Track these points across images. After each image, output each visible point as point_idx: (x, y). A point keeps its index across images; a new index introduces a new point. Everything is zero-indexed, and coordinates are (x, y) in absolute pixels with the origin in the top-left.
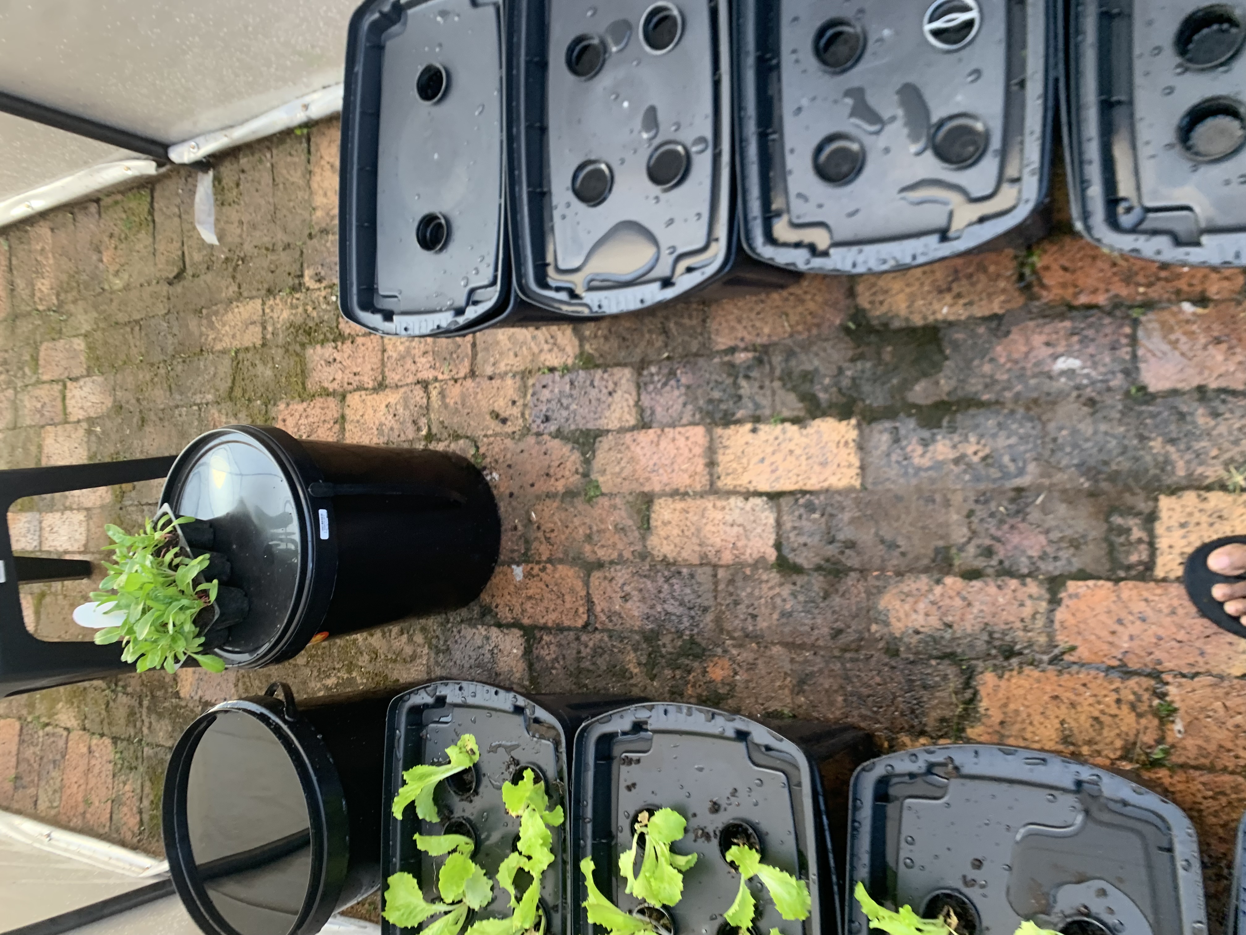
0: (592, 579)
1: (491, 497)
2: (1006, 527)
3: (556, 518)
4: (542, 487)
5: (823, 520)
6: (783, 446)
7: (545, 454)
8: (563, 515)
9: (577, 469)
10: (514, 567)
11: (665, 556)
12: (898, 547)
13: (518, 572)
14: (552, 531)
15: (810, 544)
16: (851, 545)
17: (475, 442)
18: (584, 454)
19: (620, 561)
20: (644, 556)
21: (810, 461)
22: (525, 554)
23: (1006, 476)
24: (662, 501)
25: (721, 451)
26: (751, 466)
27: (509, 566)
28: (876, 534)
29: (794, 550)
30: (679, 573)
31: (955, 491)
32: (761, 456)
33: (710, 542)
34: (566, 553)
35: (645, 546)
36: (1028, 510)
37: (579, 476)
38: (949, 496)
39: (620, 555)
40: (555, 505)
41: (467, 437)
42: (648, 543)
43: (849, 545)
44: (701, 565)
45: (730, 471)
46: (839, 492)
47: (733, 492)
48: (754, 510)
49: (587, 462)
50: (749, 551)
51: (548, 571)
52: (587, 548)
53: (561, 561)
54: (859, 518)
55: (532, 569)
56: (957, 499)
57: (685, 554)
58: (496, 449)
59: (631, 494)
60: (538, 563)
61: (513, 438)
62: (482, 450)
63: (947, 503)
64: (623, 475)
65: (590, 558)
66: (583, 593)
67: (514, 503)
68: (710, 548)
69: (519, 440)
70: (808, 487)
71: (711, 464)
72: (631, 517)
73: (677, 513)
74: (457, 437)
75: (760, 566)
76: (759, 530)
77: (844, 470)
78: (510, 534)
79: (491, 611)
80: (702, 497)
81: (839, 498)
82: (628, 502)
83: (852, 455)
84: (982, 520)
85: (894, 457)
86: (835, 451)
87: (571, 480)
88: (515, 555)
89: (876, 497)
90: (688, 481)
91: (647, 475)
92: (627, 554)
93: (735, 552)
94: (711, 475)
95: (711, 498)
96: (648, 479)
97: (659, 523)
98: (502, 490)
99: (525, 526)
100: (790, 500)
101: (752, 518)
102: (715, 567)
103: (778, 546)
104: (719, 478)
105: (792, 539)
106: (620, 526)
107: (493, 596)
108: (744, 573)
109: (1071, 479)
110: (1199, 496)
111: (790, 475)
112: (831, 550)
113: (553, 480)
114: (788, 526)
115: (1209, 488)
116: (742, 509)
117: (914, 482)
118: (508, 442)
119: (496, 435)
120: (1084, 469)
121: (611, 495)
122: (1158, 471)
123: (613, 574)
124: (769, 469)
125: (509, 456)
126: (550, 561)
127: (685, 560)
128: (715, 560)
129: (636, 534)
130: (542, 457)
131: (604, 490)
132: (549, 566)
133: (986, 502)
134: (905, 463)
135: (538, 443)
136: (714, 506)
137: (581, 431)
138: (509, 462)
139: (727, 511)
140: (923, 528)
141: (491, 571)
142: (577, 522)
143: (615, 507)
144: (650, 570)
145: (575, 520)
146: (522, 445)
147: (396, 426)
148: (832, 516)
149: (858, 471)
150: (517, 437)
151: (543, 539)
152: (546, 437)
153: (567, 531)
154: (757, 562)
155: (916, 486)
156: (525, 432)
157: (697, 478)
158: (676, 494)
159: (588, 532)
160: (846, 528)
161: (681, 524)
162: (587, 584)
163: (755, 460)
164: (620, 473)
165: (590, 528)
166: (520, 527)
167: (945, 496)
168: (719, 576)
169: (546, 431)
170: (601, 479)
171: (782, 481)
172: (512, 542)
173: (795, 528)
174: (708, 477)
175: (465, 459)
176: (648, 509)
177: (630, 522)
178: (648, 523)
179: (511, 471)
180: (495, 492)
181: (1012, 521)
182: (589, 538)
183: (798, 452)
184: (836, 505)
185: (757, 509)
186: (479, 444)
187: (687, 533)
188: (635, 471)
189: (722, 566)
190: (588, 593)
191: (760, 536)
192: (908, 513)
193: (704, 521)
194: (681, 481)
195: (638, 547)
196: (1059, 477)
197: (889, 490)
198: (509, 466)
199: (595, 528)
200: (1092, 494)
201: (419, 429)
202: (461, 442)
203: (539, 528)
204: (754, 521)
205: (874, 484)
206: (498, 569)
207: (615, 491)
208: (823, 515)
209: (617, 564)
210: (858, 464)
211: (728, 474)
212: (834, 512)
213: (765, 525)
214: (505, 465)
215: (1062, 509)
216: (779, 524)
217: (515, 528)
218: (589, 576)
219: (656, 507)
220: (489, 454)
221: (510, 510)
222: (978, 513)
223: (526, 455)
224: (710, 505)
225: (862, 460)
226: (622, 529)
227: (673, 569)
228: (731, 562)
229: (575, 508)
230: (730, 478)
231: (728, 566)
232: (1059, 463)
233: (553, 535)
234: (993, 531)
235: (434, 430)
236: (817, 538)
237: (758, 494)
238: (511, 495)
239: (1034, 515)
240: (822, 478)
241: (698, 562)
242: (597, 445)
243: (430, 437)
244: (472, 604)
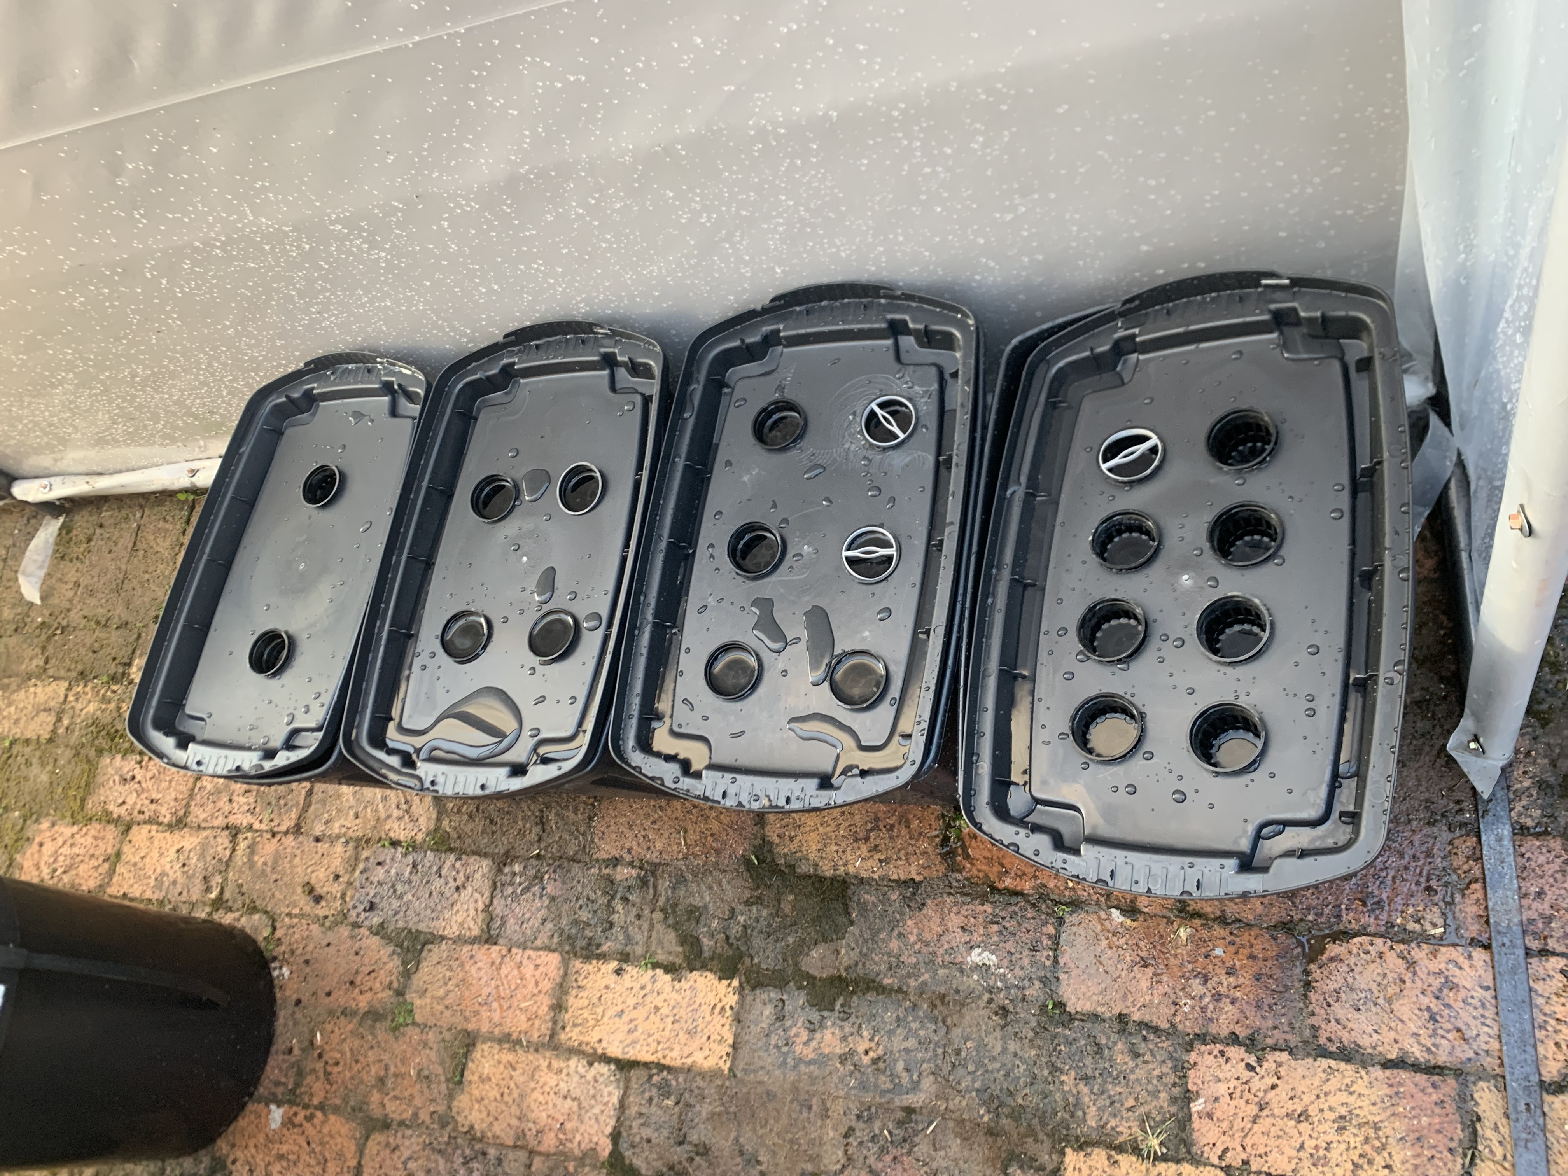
0: (370, 1143)
1: (272, 1000)
2: (888, 1158)
3: (346, 1047)
4: (341, 998)
5: (677, 1109)
6: (648, 999)
7: (357, 954)
8: (357, 1043)
9: (391, 983)
10: (273, 1107)
11: (472, 1127)
12: (759, 1163)
13: (277, 1114)
14: (337, 1064)
15: (653, 1141)
16: (703, 1150)
17: (274, 921)
18: (405, 963)
19: (412, 1124)
20: (445, 1121)
21: (676, 1026)
22: (293, 1091)
23: (897, 1088)
24: (486, 1047)
25: (574, 992)
26: (605, 1019)
27: (267, 1105)
28: (737, 1140)
29: (633, 1146)
30: (484, 1154)
31: (837, 1097)
32: (619, 1008)
33: (532, 1116)
34: (345, 1100)
35: (450, 1108)
36: (917, 1139)
37: (391, 993)
38: (829, 1104)
39: (416, 1115)
40: (351, 1027)
41: (266, 912)
42: (455, 1103)
43: (701, 1150)
44: (515, 1147)
45: (579, 1021)
46: (702, 1075)
47: (576, 1051)
48: (596, 1081)
49: (407, 975)
50: (578, 1137)
51: (316, 1121)
52: (375, 1097)
53: (336, 1110)
54: (720, 1114)
55: (295, 1114)
56: (837, 1109)
57: (497, 1129)
58: (297, 936)
59: (449, 1029)
60: (306, 1107)
61: (323, 925)
62: (279, 933)
63: (825, 1114)
64: (447, 1002)
65: (376, 1112)
66: (353, 1163)
67: (299, 1016)
68: (531, 1125)
69: (330, 928)
70: (667, 1062)
71: (558, 1007)
72: (442, 1063)
73: (501, 1067)
74: (253, 909)
75: (588, 1161)
76: (596, 1110)
77: (714, 1046)
78: (281, 1057)
79: (225, 1167)
80: (537, 1050)
81: (701, 1083)
82: (443, 1040)
83: (727, 1027)
84: (861, 1143)
85: (773, 1040)
86: (708, 1018)
87: (380, 995)
88: (280, 1090)
89: (745, 1090)
90: (524, 1026)
91: (477, 1007)
92: (424, 1116)
93: (561, 1136)
94: (555, 1023)
95: (548, 1054)
96: (477, 1013)
97: (475, 1078)
98: (288, 993)
99: (303, 1050)
100: (643, 1073)
101: (592, 1092)
102: (532, 1153)
103: (615, 1136)
104: (564, 1028)
105: (635, 1130)
106: (426, 1073)
107: (233, 1146)
108: (566, 1168)
109: (969, 1108)
110: (1109, 1157)
111: (650, 1040)
112: (679, 1154)
113: (357, 991)
114: (633, 1110)
115: (1120, 1149)
116: (582, 1077)
117: (792, 1076)
118: (315, 928)
119: (302, 916)
120: (986, 1096)
121: (424, 1027)
122: (1067, 1116)
123: (399, 1141)
124: (626, 1028)
125: (310, 948)
126: (321, 1107)
127: (496, 1137)
128: (533, 1143)
129: (443, 1087)
130: (352, 957)
131: (418, 1018)
132: (319, 1114)
133: (870, 1119)
134: (785, 1049)
135: (352, 937)
136: (549, 1066)
137: (410, 931)
138: (307, 957)
139: (563, 1075)
140: (791, 1142)
141: (242, 1107)
142: (371, 1056)
143: (425, 1044)
144: (448, 1144)
145: (370, 1053)
146: (331, 937)
147: (181, 880)
148: (688, 1105)
149: (730, 1050)
150: (328, 924)
151: (321, 1074)
152: (364, 931)
153: (355, 1068)
154: (585, 1155)
155: (793, 1083)
156: (339, 919)
157: (537, 1022)
158: (508, 1041)
159: (382, 1073)
160: (702, 1126)
161: (503, 1083)
162: (361, 1152)
163: (611, 1012)
164: (442, 999)
165: (387, 1068)
166: (296, 1051)
167: (823, 1101)
168: (533, 1169)
169: (367, 923)
170: (418, 1002)
171: (638, 1047)
172: (281, 1070)
173: (641, 1114)
174: (550, 1024)
175: (254, 942)
176: (466, 1055)
177: (440, 1071)
178: (462, 1075)
179: (308, 970)
180: (278, 995)
181: (894, 1152)
182: (381, 1081)
183: (665, 1011)
184: (696, 1091)
185: (601, 1079)
186: (278, 925)
187: (506, 1098)
188: (462, 997)
189: (540, 1153)
190: (359, 1163)
191: (597, 1119)
192: (777, 1119)
193: (532, 1085)
194: (517, 1023)
195: (441, 1108)
196: (956, 1102)
197: (761, 1083)
198: (307, 962)
199: (392, 1069)
200: (991, 1132)
201: (208, 890)
202: (256, 917)
203: (320, 1056)
204: (594, 1097)
205: (745, 1071)
206: (251, 1107)
207: (431, 1021)
208: (677, 1103)
209: (408, 1127)
210: (731, 1041)
211: (575, 1025)
212: (692, 1101)
213: (606, 1104)
214: (302, 959)
215: (955, 1145)
216: (622, 1105)
217: (290, 1051)
218: (367, 1138)
219: (477, 1054)
220: (286, 941)
221: (291, 1023)
222: (858, 1133)
223: (332, 950)
224: (544, 1064)
225: (736, 1036)
226: (427, 1077)
227: (478, 1146)
228: (553, 1150)
229: (375, 1036)
230: (577, 1030)
231: (548, 1155)
232: (959, 1083)
233: (336, 1070)
234: (871, 1160)
235: (227, 895)
236: (665, 1133)
237: (606, 1059)
238: (298, 1002)
239: (923, 1149)
240: (686, 1052)
241: (511, 1143)
242: (424, 954)
243: (219, 903)
244: (202, 1152)
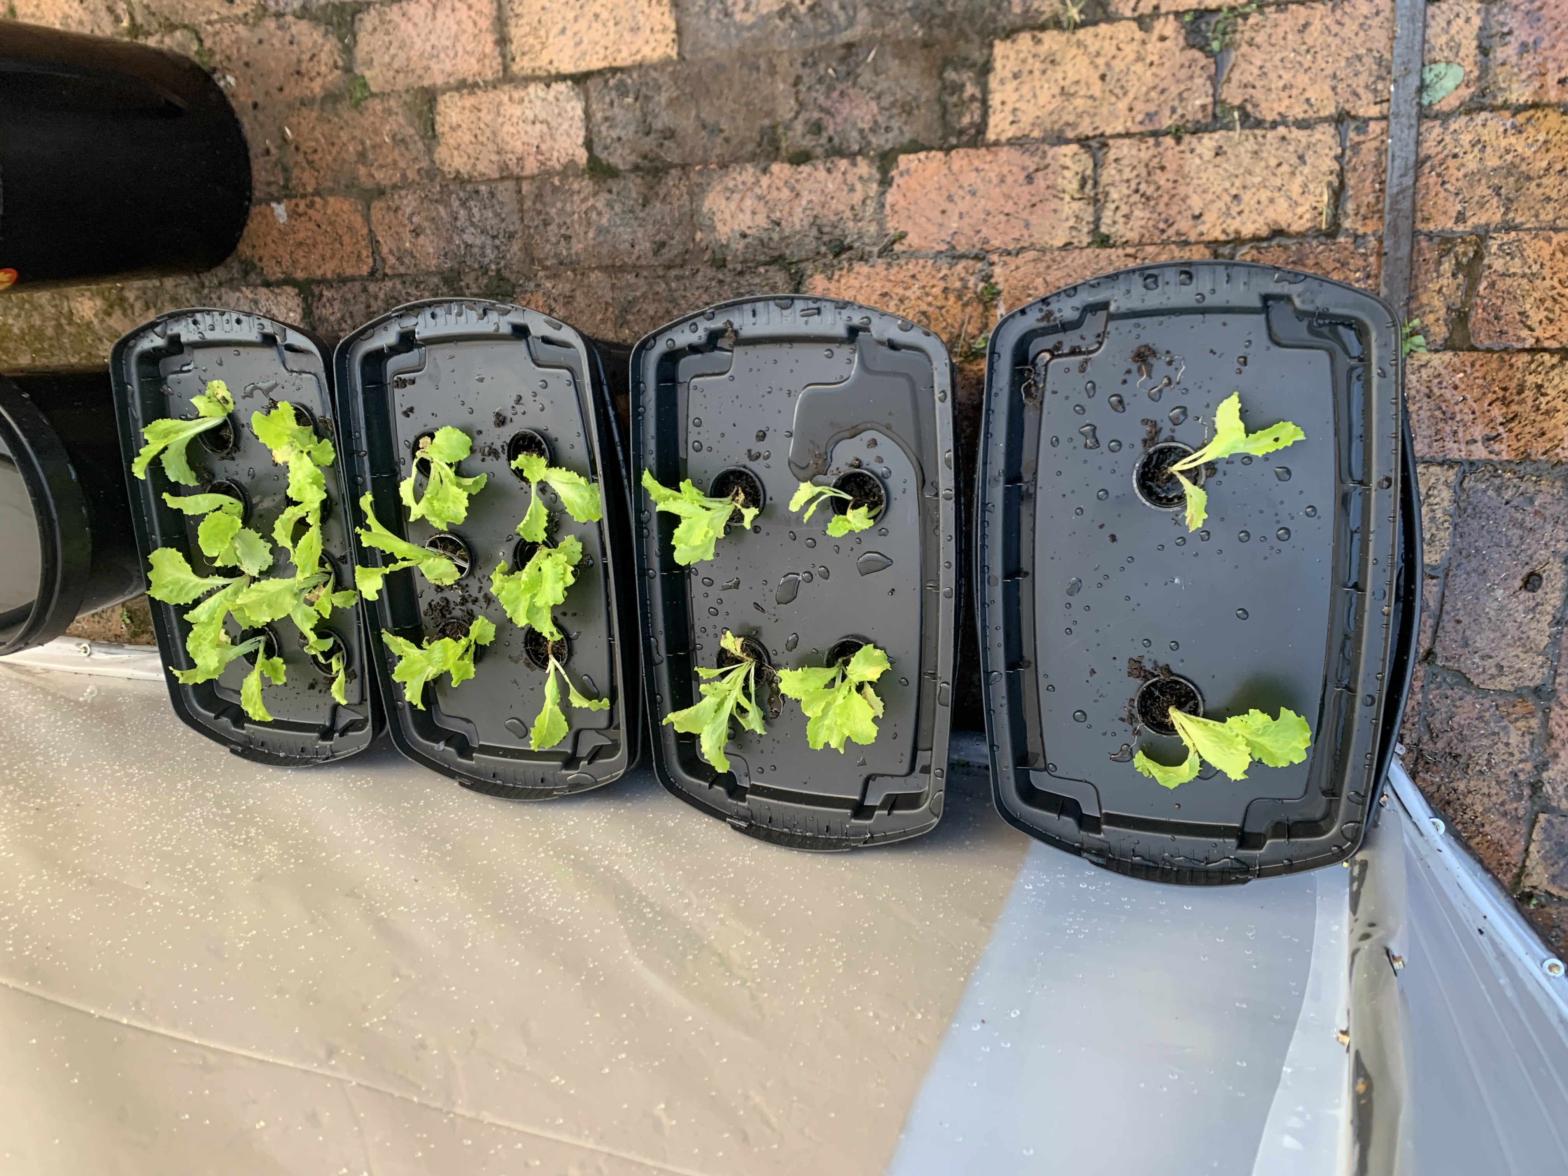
0: (372, 211)
1: (230, 111)
2: (835, 95)
3: (317, 134)
4: (294, 91)
5: (638, 104)
6: (586, 9)
7: (291, 43)
8: (326, 128)
9: (335, 62)
10: (274, 205)
11: (458, 172)
12: (721, 131)
13: (280, 210)
14: (315, 151)
15: (624, 138)
16: (670, 134)
17: (197, 33)
18: (341, 39)
19: (405, 184)
20: (433, 173)
21: (619, 27)
22: (285, 187)
23: (835, 29)
24: (446, 97)
25: (512, 22)
26: (551, 40)
27: (268, 205)
28: (698, 117)
29: (606, 148)
30: (477, 192)
31: (781, 52)
32: (560, 26)
33: (509, 148)
34: (336, 181)
35: (433, 162)
36: (859, 71)
37: (338, 72)
38: (775, 61)
39: (404, 176)
40: (314, 114)
41: (185, 27)
42: (436, 156)
43: (668, 134)
44: (502, 178)
45: (526, 49)
46: (654, 67)
47: (533, 78)
48: (557, 99)
49: (348, 50)
50: (555, 154)
51: (318, 206)
52: (362, 170)
53: (332, 192)
54: (678, 98)
55: (297, 205)
56: (783, 63)
57: (481, 167)
58: (226, 41)
59: (407, 91)
60: (304, 196)
61: (246, 23)
62: (208, 43)
63: (772, 70)
64: (396, 65)
65: (369, 184)
66: (365, 231)
67: (261, 117)
68: (510, 156)
69: (254, 25)
70: (619, 63)
71: (503, 41)
72: (411, 124)
73: (467, 112)
74: (171, 28)
75: (570, 172)
76: (565, 126)
77: (659, 36)
78: (261, 160)
79: (254, 266)
80: (495, 87)
81: (654, 74)
82: (405, 103)
83: (667, 15)
84: (809, 88)
85: (713, 14)
86: (647, 10)
87: (330, 78)
88: (274, 189)
89: (696, 69)
90: (476, 68)
91: (425, 63)
92: (411, 175)
93: (540, 157)
94: (504, 56)
95: (506, 88)
96: (427, 69)
97: (446, 129)
98: (242, 99)
99: (279, 148)
100: (599, 81)
101: (556, 111)
102: (519, 179)
103: (588, 144)
104: (513, 59)
105: (604, 133)
106: (399, 137)
107: (254, 247)
108: (552, 184)
109: (904, 27)
110: (1034, 37)
111: (598, 48)
112: (648, 143)
113: (306, 79)
114: (599, 116)
115: (1043, 28)
116: (544, 100)
117: (736, 44)
118: (240, 28)
119: (222, 20)
120: (918, 12)
121: (383, 96)
122: (994, 10)
123: (397, 202)
124: (572, 43)
125: (244, 49)
126: (317, 193)
127: (482, 175)
128: (516, 171)
129: (420, 145)
130: (288, 48)
131: (374, 89)
132: (317, 199)
133: (815, 64)
134: (726, 20)
135: (280, 28)
136: (511, 99)
137: (334, 5)
138: (246, 59)
139: (526, 103)
140: (747, 104)
141: (246, 211)
142: (344, 136)
143: (389, 111)
144: (441, 192)
145: (342, 134)
146: (260, 33)
148: (647, 98)
149: (674, 36)
150: (251, 21)
151: (305, 164)
152: (290, 18)
153: (334, 151)
154: (566, 167)
155: (739, 50)
156: (260, 12)
157: (487, 62)
158: (464, 86)
159: (360, 148)
160: (664, 113)
161: (473, 126)
162: (367, 219)
163: (555, 30)
164: (390, 64)
165: (362, 143)
166: (273, 150)
167: (770, 61)
168: (524, 192)
169: (289, 10)
170: (368, 74)
171: (588, 57)
172: (266, 171)
173: (606, 119)
174: (500, 59)
175: (187, 59)
176: (432, 109)
177: (412, 131)
178: (433, 130)
179: (251, 72)
180: (234, 104)
181: (840, 87)
182: (362, 156)
183: (604, 15)
184: (651, 83)
185: (561, 98)
186: (203, 36)
187: (480, 138)
188: (409, 59)
189: (526, 178)
190: (370, 231)
191: (568, 135)
192: (730, 87)
193: (500, 120)
194: (468, 67)
195: (425, 164)
196: (892, 25)
197: (709, 59)
198: (247, 64)
199: (368, 142)
200: (926, 45)
201: (118, 20)
202: (178, 34)
203: (297, 149)
204: (559, 114)
205: (693, 52)
206: (254, 210)
207: (388, 89)
208: (636, 99)
209: (401, 188)
210: (673, 26)
211: (524, 54)
212: (650, 93)
213: (572, 118)
214: (241, 64)
215: (894, 65)
216: (588, 115)
217: (268, 152)
218: (369, 208)
219: (441, 107)
220: (217, 49)
221: (257, 127)
222: (805, 79)
223: (266, 46)
224: (505, 98)
225: (678, 21)
226: (403, 141)
227: (469, 188)
228: (536, 171)
229: (340, 117)
230: (526, 58)
231: (533, 178)
232: (892, 7)
233: (316, 157)
234: (821, 100)
235: (139, 20)
236: (632, 128)
237: (561, 77)
238: (255, 106)
239: (866, 76)
240: (634, 49)
241: (497, 176)
242: (357, 24)
243: (135, 29)
244: (229, 259)
